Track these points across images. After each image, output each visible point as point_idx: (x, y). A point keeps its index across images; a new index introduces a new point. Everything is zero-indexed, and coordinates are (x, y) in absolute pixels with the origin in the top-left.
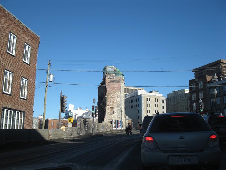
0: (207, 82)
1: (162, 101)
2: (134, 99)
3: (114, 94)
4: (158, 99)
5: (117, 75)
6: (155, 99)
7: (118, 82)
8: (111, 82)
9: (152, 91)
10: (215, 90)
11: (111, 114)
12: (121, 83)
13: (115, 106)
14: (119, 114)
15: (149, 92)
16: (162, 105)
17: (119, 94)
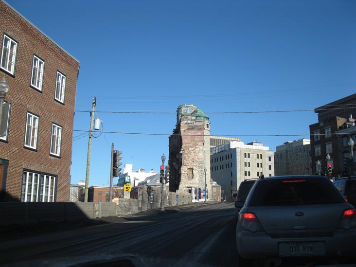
0: (338, 127)
1: (268, 158)
2: (224, 154)
3: (194, 148)
4: (261, 155)
5: (198, 118)
6: (258, 155)
7: (201, 129)
8: (188, 129)
9: (253, 142)
10: (351, 139)
11: (189, 179)
12: (204, 131)
13: (196, 166)
14: (201, 178)
15: (247, 144)
16: (268, 163)
17: (201, 147)
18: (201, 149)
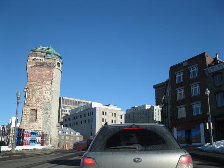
0: (207, 65)
3: (40, 87)
4: (115, 114)
5: (48, 55)
6: (113, 113)
7: (50, 67)
8: (36, 66)
9: (109, 105)
10: (207, 89)
11: (32, 121)
12: (54, 69)
13: (41, 107)
14: (46, 121)
16: (120, 120)
17: (49, 86)
18: (48, 88)
